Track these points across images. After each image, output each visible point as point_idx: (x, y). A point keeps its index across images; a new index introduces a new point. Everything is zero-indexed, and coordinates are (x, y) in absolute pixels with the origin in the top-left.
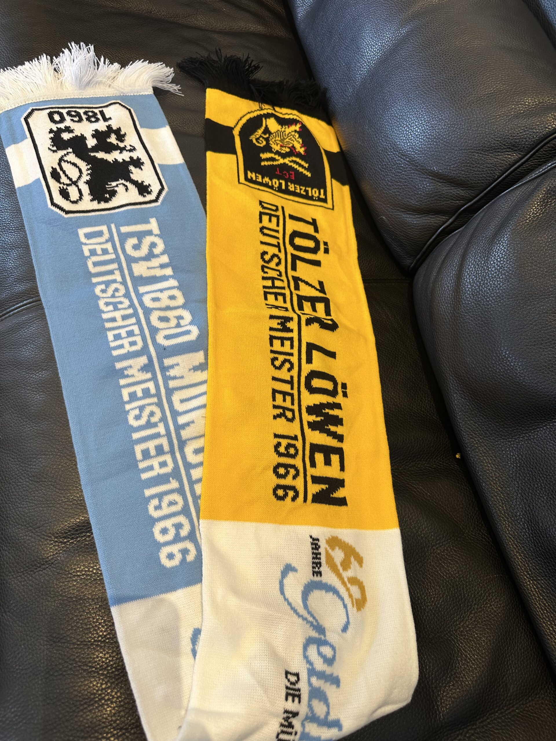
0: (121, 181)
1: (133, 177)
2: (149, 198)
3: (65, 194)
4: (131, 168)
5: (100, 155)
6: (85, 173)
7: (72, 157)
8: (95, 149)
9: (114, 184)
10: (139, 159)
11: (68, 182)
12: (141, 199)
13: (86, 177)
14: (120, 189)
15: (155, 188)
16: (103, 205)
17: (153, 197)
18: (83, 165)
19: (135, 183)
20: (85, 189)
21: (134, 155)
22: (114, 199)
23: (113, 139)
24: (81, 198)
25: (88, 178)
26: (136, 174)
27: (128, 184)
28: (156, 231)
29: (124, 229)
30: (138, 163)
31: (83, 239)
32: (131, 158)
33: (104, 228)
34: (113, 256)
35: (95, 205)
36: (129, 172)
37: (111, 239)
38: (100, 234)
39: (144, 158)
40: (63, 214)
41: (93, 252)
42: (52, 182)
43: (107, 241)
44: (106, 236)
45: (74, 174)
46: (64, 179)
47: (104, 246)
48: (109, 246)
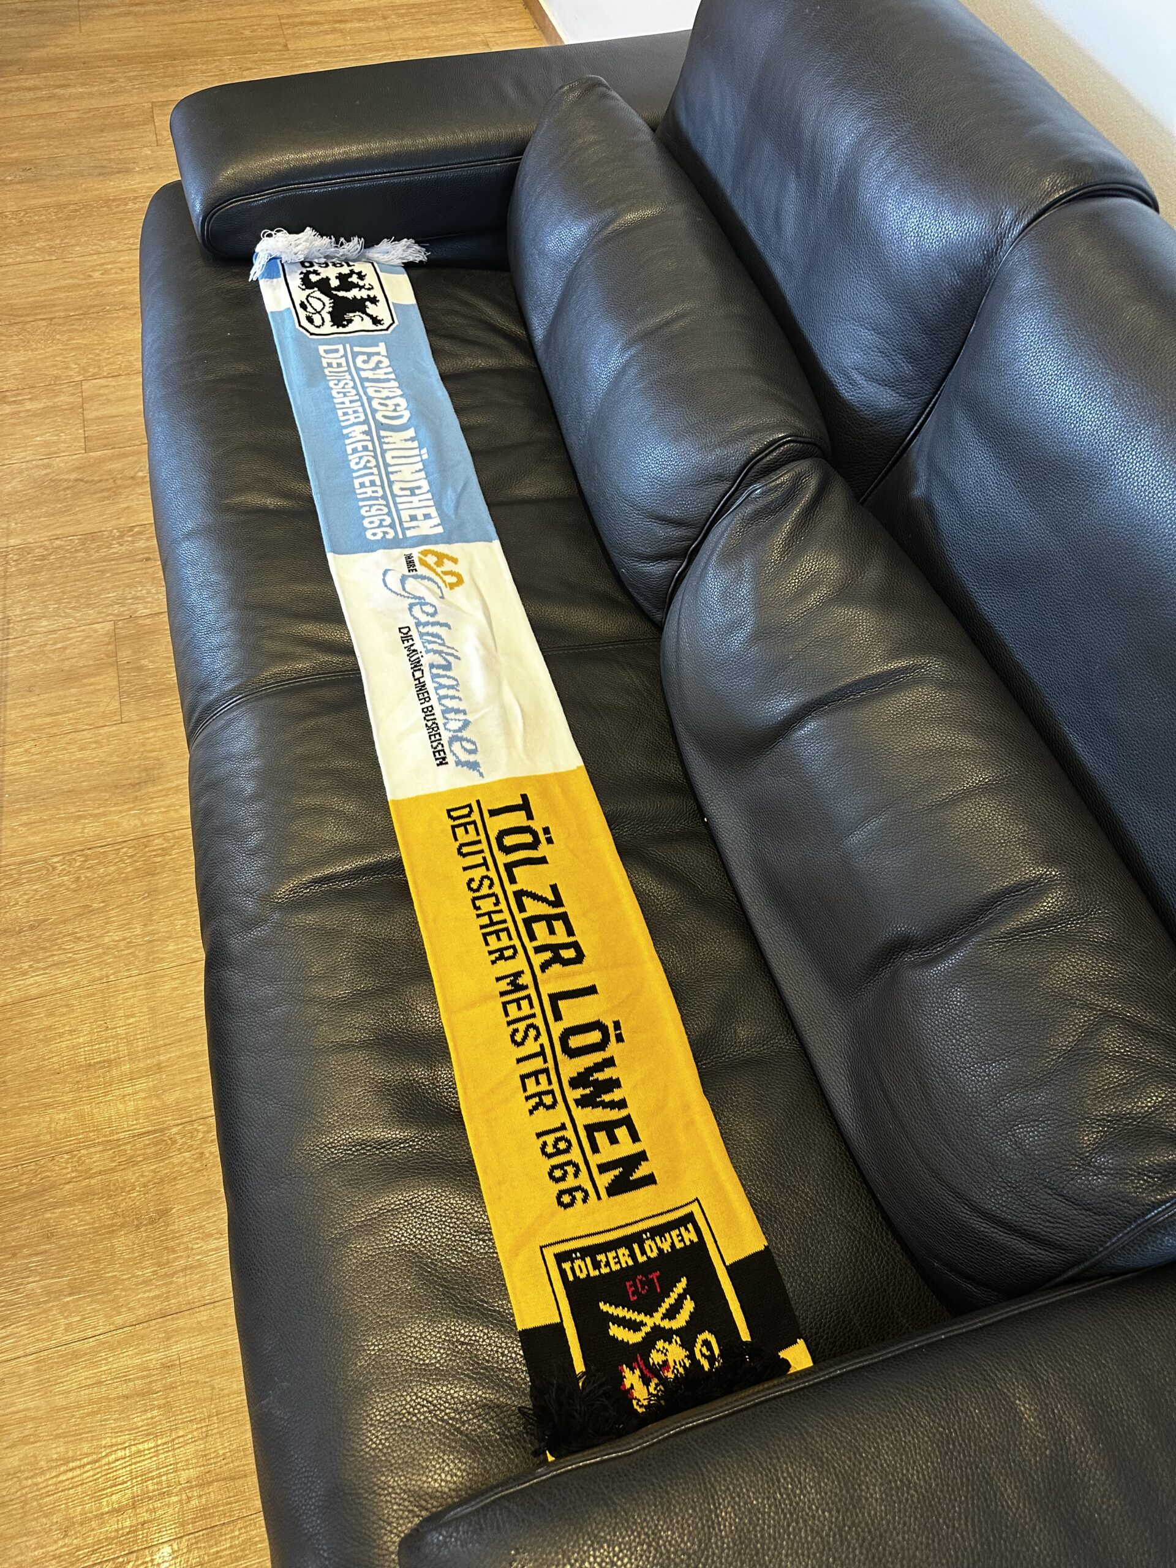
0: (357, 313)
1: (368, 311)
2: (380, 327)
3: (310, 320)
4: (368, 303)
5: (341, 294)
6: (327, 305)
7: (318, 294)
8: (337, 289)
9: (351, 315)
10: (375, 297)
11: (314, 311)
12: (374, 327)
13: (328, 309)
14: (357, 320)
15: (387, 321)
16: (341, 329)
17: (385, 327)
18: (326, 300)
19: (371, 316)
20: (328, 318)
21: (372, 294)
22: (350, 325)
23: (354, 279)
24: (323, 324)
25: (331, 309)
26: (371, 309)
27: (364, 316)
28: (384, 352)
29: (356, 349)
30: (374, 300)
31: (322, 353)
32: (368, 296)
33: (340, 347)
34: (346, 369)
35: (335, 329)
36: (366, 307)
37: (345, 355)
38: (337, 351)
39: (380, 297)
40: (308, 334)
41: (330, 365)
42: (300, 310)
43: (342, 357)
44: (342, 352)
45: (318, 306)
46: (310, 309)
47: (339, 361)
48: (343, 361)
